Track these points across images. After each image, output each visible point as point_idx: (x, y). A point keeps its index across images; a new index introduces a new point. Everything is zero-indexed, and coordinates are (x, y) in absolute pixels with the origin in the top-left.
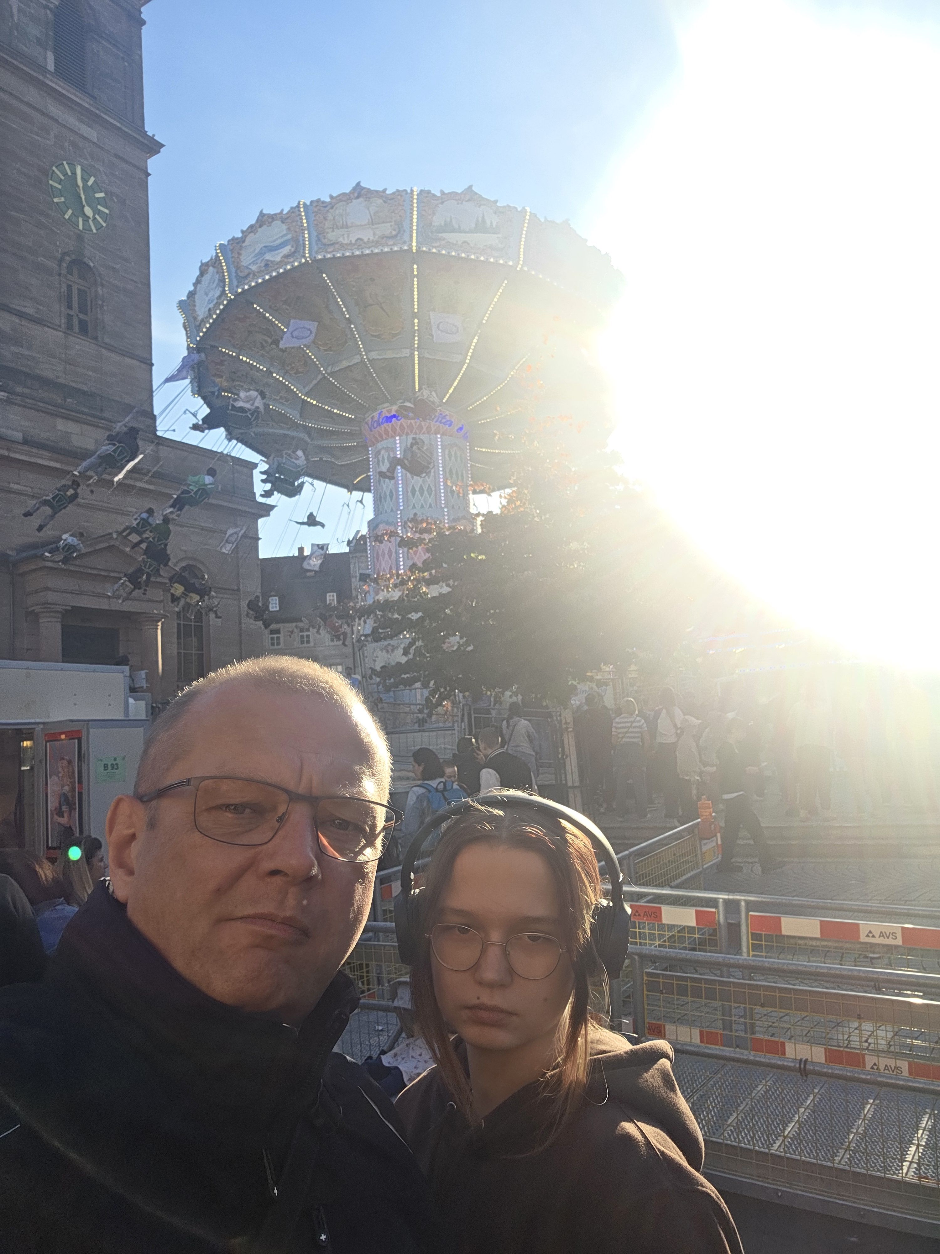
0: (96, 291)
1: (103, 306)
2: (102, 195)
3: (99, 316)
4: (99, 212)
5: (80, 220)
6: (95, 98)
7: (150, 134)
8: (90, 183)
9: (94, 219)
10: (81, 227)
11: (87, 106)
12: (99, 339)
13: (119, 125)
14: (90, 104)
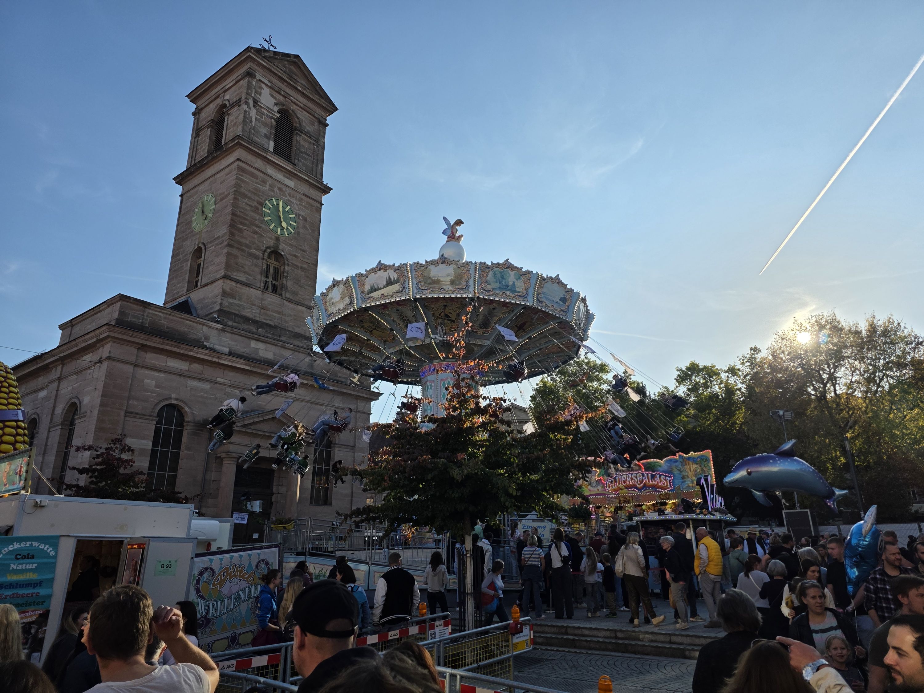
0: (284, 268)
1: (287, 276)
2: (294, 216)
3: (284, 282)
4: (291, 225)
5: (279, 229)
6: (295, 165)
7: (325, 183)
8: (287, 210)
9: (287, 229)
10: (279, 233)
11: (290, 169)
12: (283, 295)
13: (307, 178)
14: (292, 168)
